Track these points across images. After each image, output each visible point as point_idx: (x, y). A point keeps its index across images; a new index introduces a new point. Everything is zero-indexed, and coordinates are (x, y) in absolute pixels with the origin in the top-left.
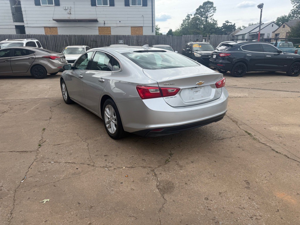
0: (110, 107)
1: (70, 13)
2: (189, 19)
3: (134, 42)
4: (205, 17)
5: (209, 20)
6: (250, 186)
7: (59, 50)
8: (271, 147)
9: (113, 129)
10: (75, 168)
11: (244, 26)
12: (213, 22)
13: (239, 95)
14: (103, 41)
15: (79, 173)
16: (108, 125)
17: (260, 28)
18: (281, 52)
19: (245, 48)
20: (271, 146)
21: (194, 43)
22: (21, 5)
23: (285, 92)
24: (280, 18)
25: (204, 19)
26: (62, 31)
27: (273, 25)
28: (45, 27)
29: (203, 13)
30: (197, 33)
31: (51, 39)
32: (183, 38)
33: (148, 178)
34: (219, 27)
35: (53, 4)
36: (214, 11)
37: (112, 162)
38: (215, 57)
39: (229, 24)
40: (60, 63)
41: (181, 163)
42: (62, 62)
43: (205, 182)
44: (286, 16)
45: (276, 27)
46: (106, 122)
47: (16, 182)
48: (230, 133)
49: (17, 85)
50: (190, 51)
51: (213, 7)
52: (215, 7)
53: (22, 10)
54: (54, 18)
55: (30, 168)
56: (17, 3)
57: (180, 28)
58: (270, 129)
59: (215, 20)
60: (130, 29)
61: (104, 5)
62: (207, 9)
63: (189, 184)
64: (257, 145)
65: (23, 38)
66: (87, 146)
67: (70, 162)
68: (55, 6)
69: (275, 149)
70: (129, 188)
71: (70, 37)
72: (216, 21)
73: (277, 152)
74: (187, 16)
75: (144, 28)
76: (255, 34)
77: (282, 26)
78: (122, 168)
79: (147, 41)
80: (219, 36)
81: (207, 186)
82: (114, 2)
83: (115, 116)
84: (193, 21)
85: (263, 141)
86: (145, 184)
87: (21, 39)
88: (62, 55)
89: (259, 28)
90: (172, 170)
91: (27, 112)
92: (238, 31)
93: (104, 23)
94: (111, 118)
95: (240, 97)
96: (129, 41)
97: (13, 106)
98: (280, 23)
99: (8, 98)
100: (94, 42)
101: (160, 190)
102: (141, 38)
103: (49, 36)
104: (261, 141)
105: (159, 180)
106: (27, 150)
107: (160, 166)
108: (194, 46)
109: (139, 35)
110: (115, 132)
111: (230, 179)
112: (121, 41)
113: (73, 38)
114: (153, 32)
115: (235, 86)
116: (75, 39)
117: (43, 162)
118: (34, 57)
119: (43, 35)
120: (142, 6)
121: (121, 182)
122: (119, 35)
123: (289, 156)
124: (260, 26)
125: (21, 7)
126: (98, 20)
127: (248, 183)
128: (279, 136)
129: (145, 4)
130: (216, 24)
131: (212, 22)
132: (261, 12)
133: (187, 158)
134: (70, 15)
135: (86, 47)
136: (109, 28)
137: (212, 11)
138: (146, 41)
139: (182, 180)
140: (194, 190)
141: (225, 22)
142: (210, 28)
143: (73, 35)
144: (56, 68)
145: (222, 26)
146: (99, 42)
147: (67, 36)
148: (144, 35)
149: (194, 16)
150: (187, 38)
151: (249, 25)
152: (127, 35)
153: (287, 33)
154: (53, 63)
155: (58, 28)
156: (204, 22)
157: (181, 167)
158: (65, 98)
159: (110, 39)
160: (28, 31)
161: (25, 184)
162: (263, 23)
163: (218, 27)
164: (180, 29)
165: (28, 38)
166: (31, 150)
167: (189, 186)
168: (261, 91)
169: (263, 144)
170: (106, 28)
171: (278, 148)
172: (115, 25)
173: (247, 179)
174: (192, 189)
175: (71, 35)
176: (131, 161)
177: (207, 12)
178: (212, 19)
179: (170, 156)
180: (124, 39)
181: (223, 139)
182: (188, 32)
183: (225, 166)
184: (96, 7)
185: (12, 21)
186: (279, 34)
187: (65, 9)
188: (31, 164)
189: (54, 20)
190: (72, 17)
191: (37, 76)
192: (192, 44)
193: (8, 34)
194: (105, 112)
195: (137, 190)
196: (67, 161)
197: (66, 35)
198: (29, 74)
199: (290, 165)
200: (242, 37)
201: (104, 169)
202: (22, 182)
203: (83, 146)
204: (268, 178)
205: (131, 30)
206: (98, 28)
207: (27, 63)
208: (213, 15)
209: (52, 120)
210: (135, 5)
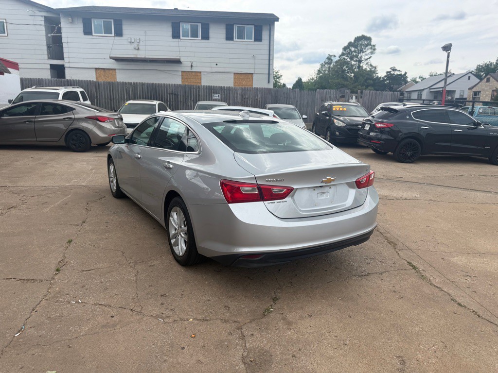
0: (178, 210)
1: (137, 48)
2: (331, 63)
3: (237, 97)
4: (356, 60)
5: (364, 66)
6: (405, 368)
7: (116, 106)
8: (450, 295)
9: (181, 248)
10: (109, 316)
11: (422, 76)
12: (370, 69)
13: (405, 195)
14: (188, 94)
15: (114, 326)
16: (174, 240)
17: (446, 83)
18: (479, 124)
19: (419, 115)
20: (451, 292)
21: (334, 103)
22: (61, 33)
23: (483, 194)
24: (482, 66)
25: (355, 63)
26: (123, 76)
27: (469, 78)
28: (96, 69)
29: (355, 54)
30: (343, 85)
31: (104, 88)
32: (317, 94)
33: (229, 341)
34: (380, 78)
35: (112, 34)
36: (372, 52)
37: (173, 308)
38: (367, 127)
39: (396, 73)
40: (113, 128)
41: (290, 316)
42: (118, 127)
43: (328, 355)
44: (491, 64)
45: (475, 80)
46: (171, 235)
47: (7, 335)
48: (381, 263)
49: (40, 162)
50: (328, 116)
51: (370, 45)
52: (374, 46)
53: (63, 41)
54: (112, 56)
55: (35, 311)
56: (56, 30)
57: (316, 76)
58: (452, 259)
59: (374, 65)
60: (232, 76)
61: (192, 37)
62: (361, 48)
63: (300, 358)
64: (426, 289)
65: (60, 86)
66: (135, 276)
67: (103, 303)
68: (114, 36)
69: (457, 299)
70: (194, 358)
71: (134, 86)
72: (375, 68)
73: (459, 304)
74: (328, 58)
75: (255, 77)
76: (440, 91)
77: (485, 80)
78: (188, 320)
79: (259, 96)
80: (378, 92)
81: (329, 363)
82: (209, 33)
83: (185, 226)
84: (337, 66)
85: (437, 281)
86: (222, 353)
87: (57, 86)
88: (117, 115)
89: (443, 81)
90: (274, 328)
91: (48, 209)
92: (412, 85)
93: (192, 66)
94: (180, 229)
95: (406, 199)
96: (229, 97)
97: (28, 198)
98: (482, 73)
99: (22, 184)
100: (172, 96)
101: (246, 365)
102: (249, 92)
103: (102, 83)
104: (433, 282)
105: (248, 347)
106: (35, 277)
107: (254, 320)
108: (334, 109)
109: (246, 87)
110: (183, 253)
111: (371, 352)
112: (216, 96)
113: (140, 88)
114: (269, 82)
115: (400, 179)
116: (143, 89)
117: (57, 301)
118: (72, 116)
119: (93, 81)
120: (253, 40)
121: (182, 346)
122: (214, 86)
123: (481, 314)
124: (445, 80)
125: (61, 36)
126: (182, 60)
127: (403, 362)
128: (467, 274)
129: (258, 38)
130: (374, 72)
131: (368, 69)
132: (448, 57)
133: (302, 308)
134: (136, 51)
135: (159, 104)
136: (199, 74)
137: (369, 51)
138: (257, 98)
139: (288, 350)
140: (306, 369)
141: (389, 70)
142: (365, 78)
143: (140, 83)
144: (107, 136)
145: (385, 76)
146: (181, 96)
147: (130, 84)
148: (254, 87)
149: (339, 59)
150: (325, 95)
151: (431, 75)
152: (227, 87)
153: (493, 91)
154: (101, 128)
155: (117, 71)
156: (355, 68)
157: (289, 324)
158: (113, 188)
159: (199, 91)
160: (69, 75)
161: (21, 340)
162: (454, 74)
163: (377, 77)
164: (315, 79)
165: (68, 85)
166: (42, 278)
167: (298, 361)
168: (443, 189)
169: (438, 287)
170: (193, 74)
171: (462, 296)
172: (208, 70)
173: (402, 354)
174: (302, 367)
175: (137, 83)
176: (204, 308)
177: (360, 53)
178: (369, 64)
179: (272, 303)
180: (222, 93)
181: (368, 275)
182: (329, 83)
183: (365, 326)
184: (179, 40)
185: (46, 57)
186: (480, 92)
187: (130, 42)
188: (37, 303)
189: (111, 58)
190: (141, 54)
191: (74, 147)
192: (331, 106)
193: (38, 77)
194: (171, 218)
195: (208, 364)
196: (98, 302)
197: (128, 82)
198: (62, 143)
199: (481, 331)
200: (418, 95)
201: (157, 321)
202: (16, 335)
203: (128, 276)
204: (439, 354)
205: (234, 78)
206: (180, 73)
207: (61, 126)
208: (371, 57)
209: (86, 226)
210: (243, 39)
